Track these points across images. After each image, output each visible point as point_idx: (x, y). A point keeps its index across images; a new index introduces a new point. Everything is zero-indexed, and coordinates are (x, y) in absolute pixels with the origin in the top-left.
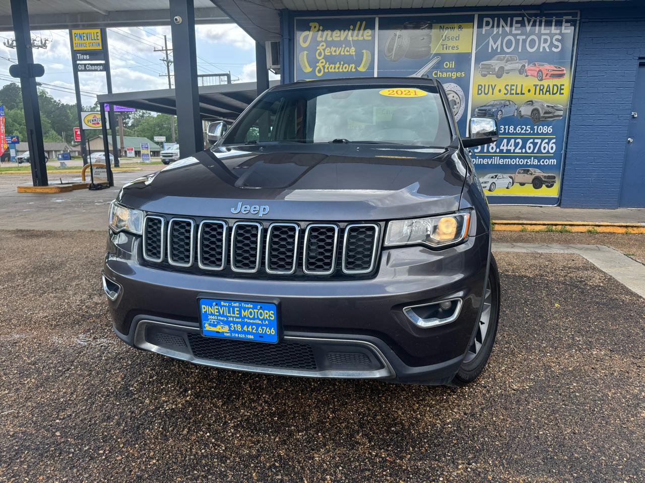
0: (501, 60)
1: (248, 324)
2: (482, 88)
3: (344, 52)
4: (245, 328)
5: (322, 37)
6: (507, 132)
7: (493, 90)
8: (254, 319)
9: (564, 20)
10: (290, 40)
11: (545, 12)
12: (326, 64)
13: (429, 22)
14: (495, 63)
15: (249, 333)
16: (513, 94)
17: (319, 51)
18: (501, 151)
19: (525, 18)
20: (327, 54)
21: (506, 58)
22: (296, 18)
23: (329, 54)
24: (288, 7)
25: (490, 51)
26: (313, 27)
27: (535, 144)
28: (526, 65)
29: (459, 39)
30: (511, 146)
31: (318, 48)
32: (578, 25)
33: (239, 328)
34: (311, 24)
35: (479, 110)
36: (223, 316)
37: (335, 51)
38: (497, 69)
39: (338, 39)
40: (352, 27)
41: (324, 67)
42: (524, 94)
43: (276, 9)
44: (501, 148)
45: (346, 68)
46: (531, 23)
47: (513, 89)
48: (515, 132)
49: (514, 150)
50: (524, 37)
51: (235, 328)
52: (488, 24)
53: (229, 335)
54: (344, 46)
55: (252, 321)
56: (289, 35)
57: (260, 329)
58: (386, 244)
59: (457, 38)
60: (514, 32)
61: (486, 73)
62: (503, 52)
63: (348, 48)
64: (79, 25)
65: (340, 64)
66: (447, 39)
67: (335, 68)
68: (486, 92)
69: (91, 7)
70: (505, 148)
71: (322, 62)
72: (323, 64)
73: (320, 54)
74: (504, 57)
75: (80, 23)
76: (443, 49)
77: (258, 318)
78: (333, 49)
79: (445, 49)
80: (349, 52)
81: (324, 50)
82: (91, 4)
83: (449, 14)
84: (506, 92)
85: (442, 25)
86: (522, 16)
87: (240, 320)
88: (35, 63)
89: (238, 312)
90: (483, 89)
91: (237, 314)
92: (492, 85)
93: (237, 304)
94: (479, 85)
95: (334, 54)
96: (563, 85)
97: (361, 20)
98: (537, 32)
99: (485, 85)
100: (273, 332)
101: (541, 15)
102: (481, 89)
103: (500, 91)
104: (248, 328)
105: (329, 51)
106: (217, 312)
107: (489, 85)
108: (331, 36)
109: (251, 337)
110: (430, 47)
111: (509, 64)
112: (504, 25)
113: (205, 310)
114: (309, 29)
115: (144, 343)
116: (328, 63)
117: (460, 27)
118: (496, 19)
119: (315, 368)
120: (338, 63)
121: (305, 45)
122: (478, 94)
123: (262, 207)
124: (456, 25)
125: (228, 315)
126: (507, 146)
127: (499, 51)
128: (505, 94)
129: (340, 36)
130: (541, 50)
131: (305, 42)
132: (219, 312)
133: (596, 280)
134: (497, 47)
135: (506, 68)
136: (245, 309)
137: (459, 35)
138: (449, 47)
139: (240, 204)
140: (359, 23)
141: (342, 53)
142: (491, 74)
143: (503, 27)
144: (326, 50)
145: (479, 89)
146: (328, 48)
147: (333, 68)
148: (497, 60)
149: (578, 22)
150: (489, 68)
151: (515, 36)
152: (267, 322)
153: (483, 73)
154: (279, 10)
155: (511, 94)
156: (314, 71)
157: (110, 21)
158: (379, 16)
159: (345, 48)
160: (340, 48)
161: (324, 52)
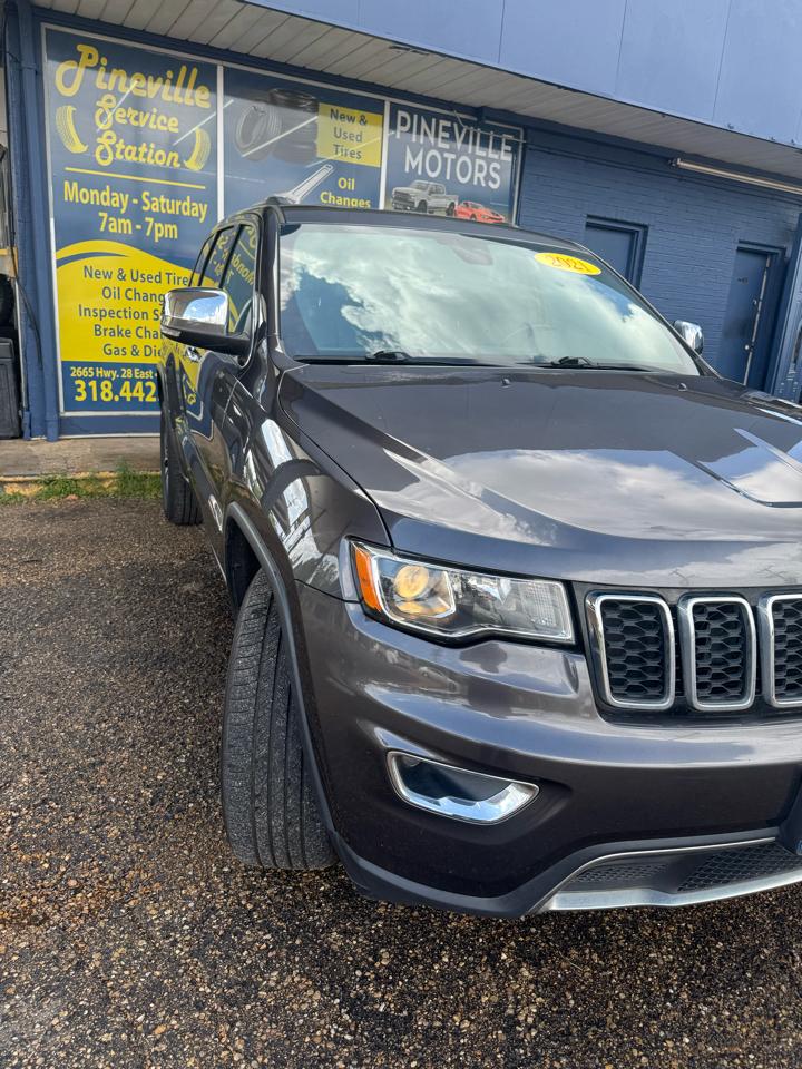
0: (424, 189)
3: (155, 123)
5: (106, 81)
9: (504, 140)
11: (487, 122)
12: (117, 142)
13: (313, 98)
14: (414, 193)
17: (101, 111)
19: (455, 125)
20: (118, 120)
21: (430, 187)
22: (44, 26)
23: (124, 122)
25: (407, 170)
26: (85, 56)
28: (456, 203)
29: (361, 141)
31: (98, 104)
32: (520, 151)
34: (80, 48)
37: (137, 119)
39: (142, 93)
40: (170, 74)
41: (113, 148)
45: (160, 158)
46: (463, 135)
50: (453, 156)
52: (404, 122)
54: (155, 110)
59: (359, 138)
60: (441, 144)
62: (425, 176)
63: (162, 117)
65: (148, 147)
66: (342, 136)
67: (137, 155)
71: (109, 137)
72: (113, 141)
73: (104, 118)
74: (427, 185)
76: (337, 154)
78: (132, 112)
80: (166, 125)
81: (112, 111)
83: (346, 90)
85: (335, 108)
86: (453, 119)
95: (134, 123)
97: (190, 65)
98: (470, 151)
101: (476, 125)
105: (123, 116)
108: (127, 84)
110: (315, 145)
112: (428, 131)
114: (76, 57)
116: (122, 141)
117: (363, 121)
118: (416, 117)
120: (144, 145)
121: (67, 92)
124: (356, 113)
127: (420, 172)
129: (145, 88)
130: (475, 183)
131: (68, 82)
134: (417, 166)
137: (361, 132)
138: (346, 151)
140: (185, 69)
143: (425, 134)
144: (118, 111)
146: (122, 110)
147: (133, 153)
148: (417, 188)
149: (521, 147)
150: (406, 201)
151: (442, 151)
156: (92, 150)
158: (225, 64)
159: (157, 116)
160: (147, 115)
161: (114, 117)
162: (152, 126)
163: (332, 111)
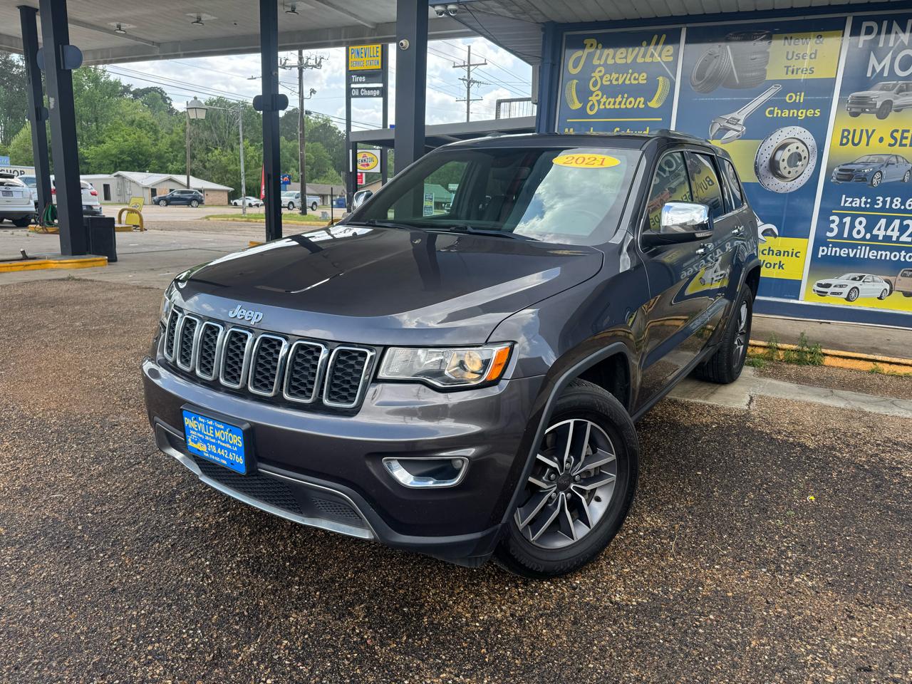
0: (888, 89)
1: (222, 448)
2: (848, 135)
3: (630, 80)
4: (219, 451)
5: (600, 58)
6: (887, 207)
7: (869, 138)
8: (224, 442)
10: (553, 65)
12: (602, 97)
13: (767, 32)
14: (877, 95)
15: (221, 457)
16: (905, 145)
17: (594, 79)
18: (875, 238)
20: (605, 83)
21: (898, 86)
22: (566, 34)
23: (608, 83)
24: (552, 19)
25: (869, 75)
26: (588, 45)
29: (815, 58)
30: (893, 230)
31: (593, 75)
33: (214, 450)
34: (586, 41)
35: (840, 170)
36: (201, 433)
37: (617, 80)
38: (879, 105)
39: (623, 61)
40: (645, 42)
41: (599, 102)
43: (538, 23)
44: (875, 232)
45: (630, 103)
47: (907, 138)
48: (903, 207)
49: (898, 237)
51: (211, 448)
52: (869, 30)
53: (207, 455)
54: (630, 71)
55: (223, 444)
56: (553, 58)
57: (230, 455)
58: (382, 375)
59: (813, 56)
61: (859, 110)
62: (892, 74)
63: (636, 75)
64: (342, 42)
65: (623, 97)
66: (795, 57)
67: (614, 104)
68: (856, 141)
69: (354, 19)
70: (881, 234)
71: (597, 95)
72: (598, 98)
73: (595, 84)
74: (895, 86)
75: (343, 40)
76: (787, 73)
77: (228, 443)
78: (615, 76)
79: (790, 73)
80: (638, 79)
81: (601, 78)
82: (356, 16)
83: (801, 18)
84: (893, 142)
85: (788, 35)
87: (214, 441)
88: (280, 93)
89: (212, 432)
90: (850, 137)
92: (867, 131)
93: (211, 423)
94: (844, 131)
95: (615, 83)
97: (660, 34)
99: (855, 131)
100: (240, 460)
102: (847, 137)
103: (881, 140)
104: (221, 451)
105: (608, 79)
107: (862, 131)
108: (614, 58)
109: (225, 462)
110: (765, 70)
111: (902, 96)
112: (900, 32)
113: (187, 423)
114: (583, 47)
115: (169, 448)
116: (605, 96)
117: (819, 39)
118: (885, 23)
120: (620, 96)
121: (574, 71)
122: (841, 144)
123: (257, 313)
124: (812, 35)
125: (205, 433)
126: (886, 229)
127: (886, 74)
128: (890, 145)
129: (626, 58)
131: (575, 66)
132: (197, 428)
134: (883, 69)
135: (896, 103)
136: (219, 429)
137: (816, 51)
138: (797, 69)
140: (656, 37)
141: (627, 82)
142: (868, 113)
143: (897, 35)
144: (605, 77)
145: (843, 137)
146: (608, 76)
147: (612, 104)
148: (882, 89)
150: (865, 103)
152: (236, 449)
153: (853, 110)
154: (543, 23)
155: (901, 145)
156: (584, 108)
157: (378, 35)
158: (688, 25)
159: (632, 74)
160: (625, 75)
161: (602, 81)
163: (786, 38)
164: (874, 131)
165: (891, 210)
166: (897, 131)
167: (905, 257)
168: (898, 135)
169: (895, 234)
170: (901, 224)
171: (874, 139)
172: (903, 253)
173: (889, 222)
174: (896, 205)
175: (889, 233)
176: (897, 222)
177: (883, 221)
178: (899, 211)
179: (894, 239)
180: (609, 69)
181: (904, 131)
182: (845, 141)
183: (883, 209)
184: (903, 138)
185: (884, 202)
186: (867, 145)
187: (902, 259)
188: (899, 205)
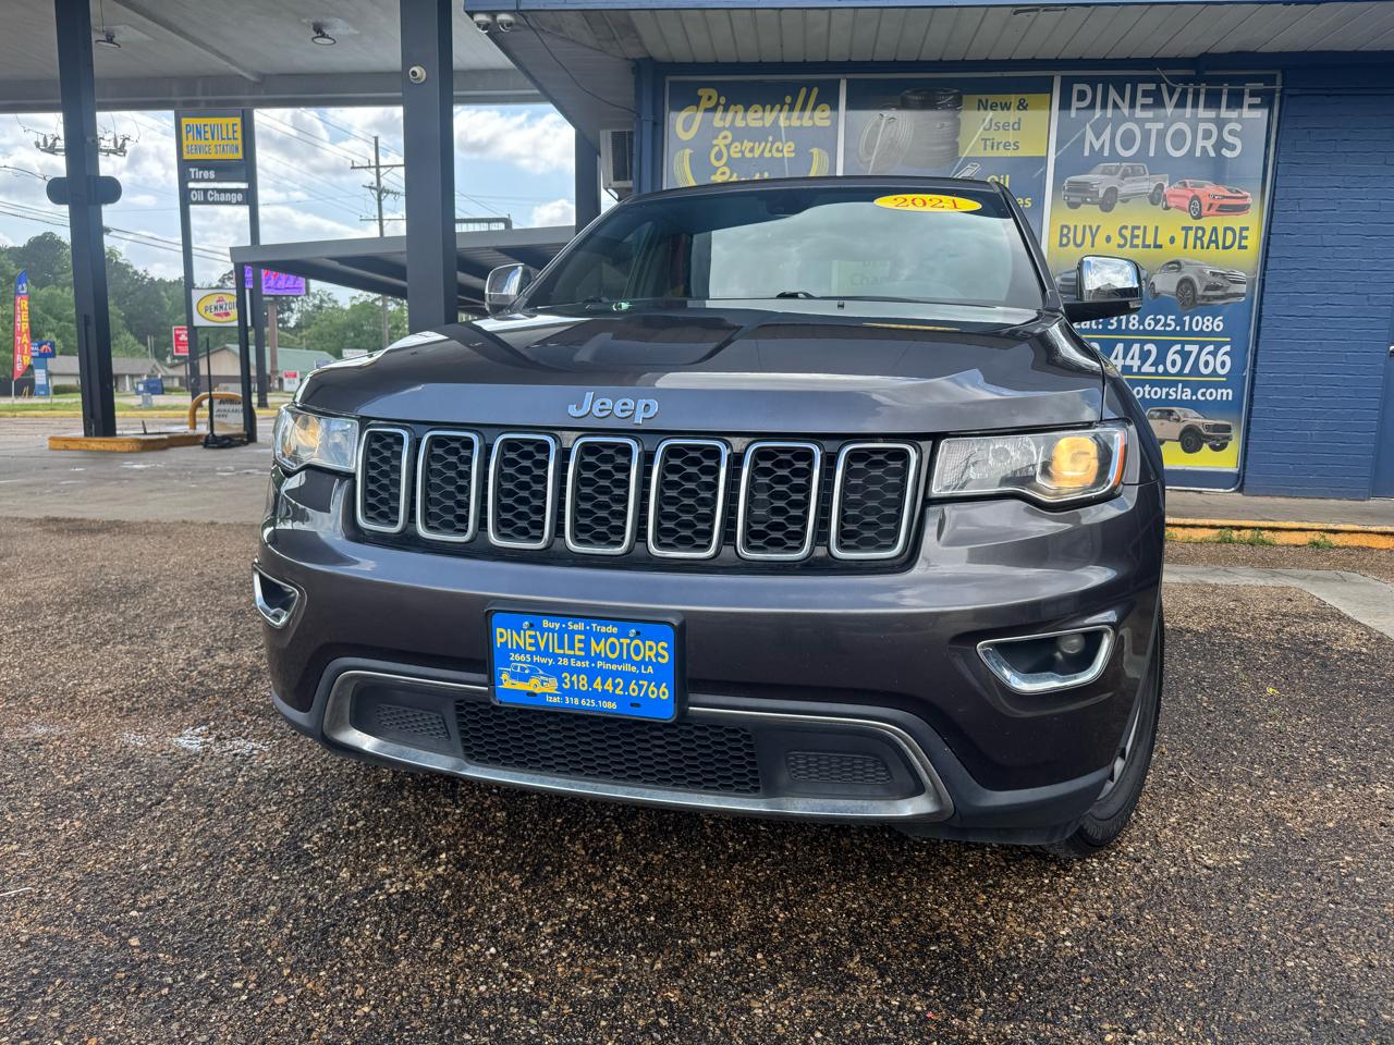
0: (1111, 174)
1: (605, 675)
2: (1068, 233)
3: (770, 151)
4: (597, 685)
5: (723, 119)
6: (1123, 327)
7: (1093, 237)
8: (619, 661)
9: (1247, 91)
10: (655, 124)
11: (1207, 73)
12: (731, 176)
13: (955, 91)
14: (1098, 180)
15: (605, 696)
16: (1137, 246)
17: (716, 149)
19: (1163, 86)
20: (734, 155)
21: (1122, 170)
22: (669, 79)
23: (740, 155)
24: (652, 55)
25: (1086, 153)
26: (704, 104)
27: (1185, 356)
28: (1166, 185)
29: (1019, 129)
31: (715, 142)
32: (1277, 101)
33: (582, 682)
34: (701, 92)
35: (1063, 280)
36: (546, 653)
37: (752, 150)
38: (1101, 193)
39: (758, 124)
40: (788, 99)
42: (1160, 246)
43: (627, 59)
46: (1176, 97)
47: (1138, 237)
48: (1141, 328)
49: (1140, 368)
50: (1161, 126)
51: (572, 683)
52: (1082, 96)
53: (556, 700)
54: (770, 139)
55: (614, 667)
56: (654, 114)
57: (633, 686)
58: (935, 491)
59: (1016, 126)
60: (1139, 113)
61: (1079, 200)
62: (1114, 156)
63: (779, 144)
64: (199, 101)
66: (994, 127)
68: (1079, 241)
69: (226, 64)
71: (723, 173)
73: (719, 156)
74: (1118, 168)
75: (200, 98)
76: (985, 149)
77: (630, 660)
78: (748, 145)
79: (989, 148)
80: (782, 151)
81: (728, 147)
82: (227, 58)
83: (998, 74)
84: (1122, 242)
85: (983, 98)
86: (1157, 80)
87: (586, 664)
88: (102, 174)
89: (582, 645)
90: (1071, 235)
91: (580, 649)
92: (1090, 227)
93: (580, 626)
94: (1063, 227)
95: (748, 155)
96: (1247, 229)
97: (810, 86)
98: (1188, 115)
99: (1076, 227)
100: (664, 692)
101: (1196, 80)
102: (1066, 236)
103: (1108, 239)
104: (603, 683)
105: (738, 150)
106: (531, 645)
107: (1084, 227)
108: (744, 118)
109: (612, 706)
110: (957, 143)
111: (1129, 182)
112: (1119, 101)
113: (503, 640)
114: (696, 102)
115: (346, 730)
116: (735, 175)
117: (1022, 106)
118: (1100, 86)
119: (756, 789)
120: (757, 174)
121: (686, 136)
122: (1061, 245)
123: (642, 403)
124: (1014, 99)
125: (557, 651)
126: (1124, 358)
127: (1106, 153)
128: (1120, 246)
129: (762, 118)
130: (1198, 154)
131: (687, 129)
132: (536, 644)
133: (1351, 641)
134: (1103, 146)
135: (1123, 190)
136: (599, 637)
137: (1020, 119)
138: (999, 144)
139: (589, 396)
140: (804, 91)
142: (1089, 203)
143: (1116, 106)
144: (733, 146)
145: (1062, 235)
146: (737, 144)
148: (1103, 173)
149: (1277, 95)
150: (1085, 191)
151: (1141, 122)
152: (650, 670)
153: (1072, 199)
154: (634, 60)
155: (1132, 246)
157: (266, 93)
158: (849, 76)
159: (773, 143)
160: (763, 144)
161: (729, 152)
162: (767, 155)
163: (980, 101)
164: (1098, 227)
165: (1128, 331)
166: (1126, 227)
167: (1150, 392)
168: (1127, 233)
169: (1136, 363)
170: (1141, 349)
171: (1100, 238)
172: (1147, 388)
173: (1128, 346)
174: (1134, 325)
175: (1128, 362)
176: (1136, 347)
177: (1120, 347)
178: (1137, 332)
179: (1135, 370)
180: (739, 135)
181: (1134, 228)
182: (1065, 240)
183: (1118, 331)
184: (1134, 236)
185: (1119, 322)
186: (1093, 246)
187: (1147, 397)
188: (1137, 325)
